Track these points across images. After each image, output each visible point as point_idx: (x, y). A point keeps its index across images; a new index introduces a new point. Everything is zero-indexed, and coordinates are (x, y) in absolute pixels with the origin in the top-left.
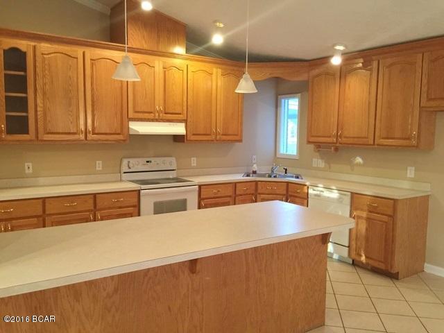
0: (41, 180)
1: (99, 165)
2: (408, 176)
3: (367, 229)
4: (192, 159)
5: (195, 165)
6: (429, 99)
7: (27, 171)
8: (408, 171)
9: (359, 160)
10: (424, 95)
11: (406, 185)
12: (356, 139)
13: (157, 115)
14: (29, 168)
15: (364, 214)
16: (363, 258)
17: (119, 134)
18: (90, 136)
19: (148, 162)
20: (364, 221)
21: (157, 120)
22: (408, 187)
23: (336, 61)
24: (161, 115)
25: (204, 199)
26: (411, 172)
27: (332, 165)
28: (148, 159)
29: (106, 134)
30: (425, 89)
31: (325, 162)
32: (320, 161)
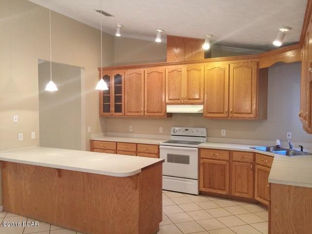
0: (135, 135)
1: (161, 130)
4: (222, 130)
5: (225, 135)
7: (130, 130)
13: (183, 100)
14: (131, 128)
17: (160, 112)
18: (146, 114)
19: (186, 130)
21: (184, 104)
24: (185, 101)
25: (202, 158)
28: (187, 128)
29: (153, 112)
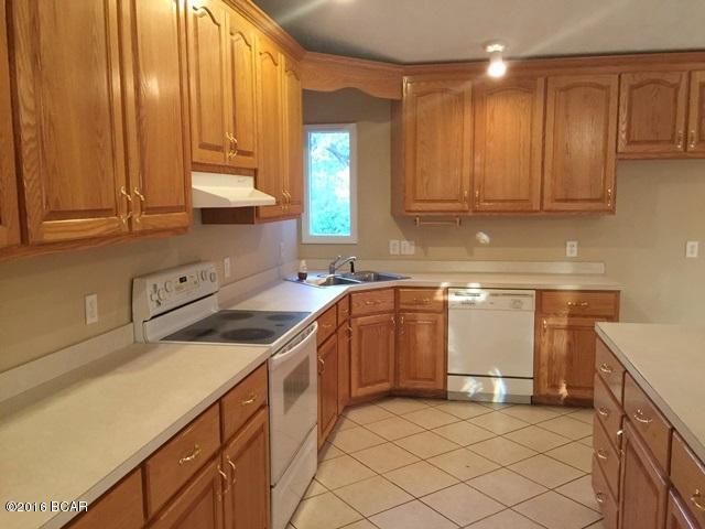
2: (568, 254)
3: (569, 344)
4: (225, 262)
5: (228, 274)
6: (630, 142)
8: (568, 248)
9: (484, 238)
10: (623, 136)
11: (566, 268)
12: (508, 204)
15: (564, 322)
16: (563, 391)
19: (181, 279)
20: (564, 333)
22: (569, 272)
23: (497, 70)
26: (572, 249)
27: (430, 249)
28: (182, 274)
30: (623, 127)
31: (416, 245)
32: (405, 243)
